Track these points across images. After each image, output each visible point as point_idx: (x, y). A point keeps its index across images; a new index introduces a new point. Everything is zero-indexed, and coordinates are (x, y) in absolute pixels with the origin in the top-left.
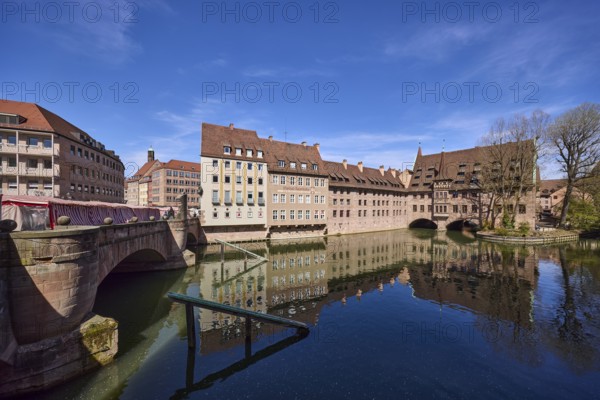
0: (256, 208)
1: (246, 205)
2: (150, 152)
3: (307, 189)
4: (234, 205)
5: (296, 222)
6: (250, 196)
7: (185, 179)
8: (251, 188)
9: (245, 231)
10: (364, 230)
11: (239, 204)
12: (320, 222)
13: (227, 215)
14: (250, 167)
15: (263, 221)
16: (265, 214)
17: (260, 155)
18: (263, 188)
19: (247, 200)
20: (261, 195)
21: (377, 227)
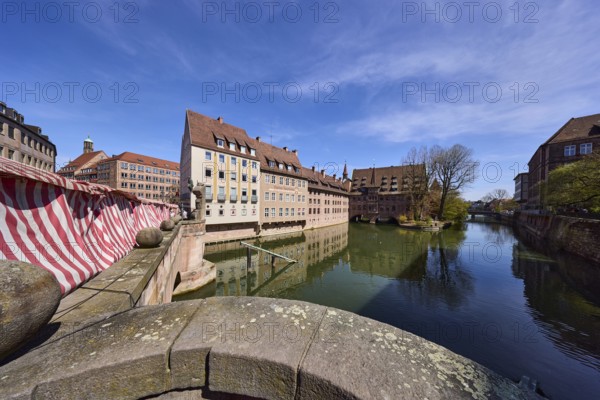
0: (249, 205)
1: (239, 202)
2: (86, 142)
3: (293, 190)
4: (227, 202)
5: (284, 219)
6: (244, 194)
7: (145, 174)
8: (245, 185)
9: (238, 229)
10: (328, 224)
11: (233, 202)
12: (301, 218)
13: (221, 212)
14: (244, 164)
15: (257, 218)
16: (258, 212)
17: (253, 153)
18: (257, 186)
19: (241, 197)
20: (254, 192)
21: (335, 222)
